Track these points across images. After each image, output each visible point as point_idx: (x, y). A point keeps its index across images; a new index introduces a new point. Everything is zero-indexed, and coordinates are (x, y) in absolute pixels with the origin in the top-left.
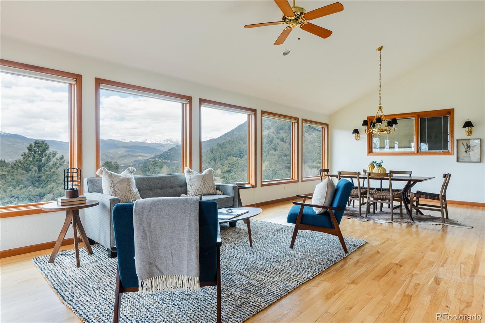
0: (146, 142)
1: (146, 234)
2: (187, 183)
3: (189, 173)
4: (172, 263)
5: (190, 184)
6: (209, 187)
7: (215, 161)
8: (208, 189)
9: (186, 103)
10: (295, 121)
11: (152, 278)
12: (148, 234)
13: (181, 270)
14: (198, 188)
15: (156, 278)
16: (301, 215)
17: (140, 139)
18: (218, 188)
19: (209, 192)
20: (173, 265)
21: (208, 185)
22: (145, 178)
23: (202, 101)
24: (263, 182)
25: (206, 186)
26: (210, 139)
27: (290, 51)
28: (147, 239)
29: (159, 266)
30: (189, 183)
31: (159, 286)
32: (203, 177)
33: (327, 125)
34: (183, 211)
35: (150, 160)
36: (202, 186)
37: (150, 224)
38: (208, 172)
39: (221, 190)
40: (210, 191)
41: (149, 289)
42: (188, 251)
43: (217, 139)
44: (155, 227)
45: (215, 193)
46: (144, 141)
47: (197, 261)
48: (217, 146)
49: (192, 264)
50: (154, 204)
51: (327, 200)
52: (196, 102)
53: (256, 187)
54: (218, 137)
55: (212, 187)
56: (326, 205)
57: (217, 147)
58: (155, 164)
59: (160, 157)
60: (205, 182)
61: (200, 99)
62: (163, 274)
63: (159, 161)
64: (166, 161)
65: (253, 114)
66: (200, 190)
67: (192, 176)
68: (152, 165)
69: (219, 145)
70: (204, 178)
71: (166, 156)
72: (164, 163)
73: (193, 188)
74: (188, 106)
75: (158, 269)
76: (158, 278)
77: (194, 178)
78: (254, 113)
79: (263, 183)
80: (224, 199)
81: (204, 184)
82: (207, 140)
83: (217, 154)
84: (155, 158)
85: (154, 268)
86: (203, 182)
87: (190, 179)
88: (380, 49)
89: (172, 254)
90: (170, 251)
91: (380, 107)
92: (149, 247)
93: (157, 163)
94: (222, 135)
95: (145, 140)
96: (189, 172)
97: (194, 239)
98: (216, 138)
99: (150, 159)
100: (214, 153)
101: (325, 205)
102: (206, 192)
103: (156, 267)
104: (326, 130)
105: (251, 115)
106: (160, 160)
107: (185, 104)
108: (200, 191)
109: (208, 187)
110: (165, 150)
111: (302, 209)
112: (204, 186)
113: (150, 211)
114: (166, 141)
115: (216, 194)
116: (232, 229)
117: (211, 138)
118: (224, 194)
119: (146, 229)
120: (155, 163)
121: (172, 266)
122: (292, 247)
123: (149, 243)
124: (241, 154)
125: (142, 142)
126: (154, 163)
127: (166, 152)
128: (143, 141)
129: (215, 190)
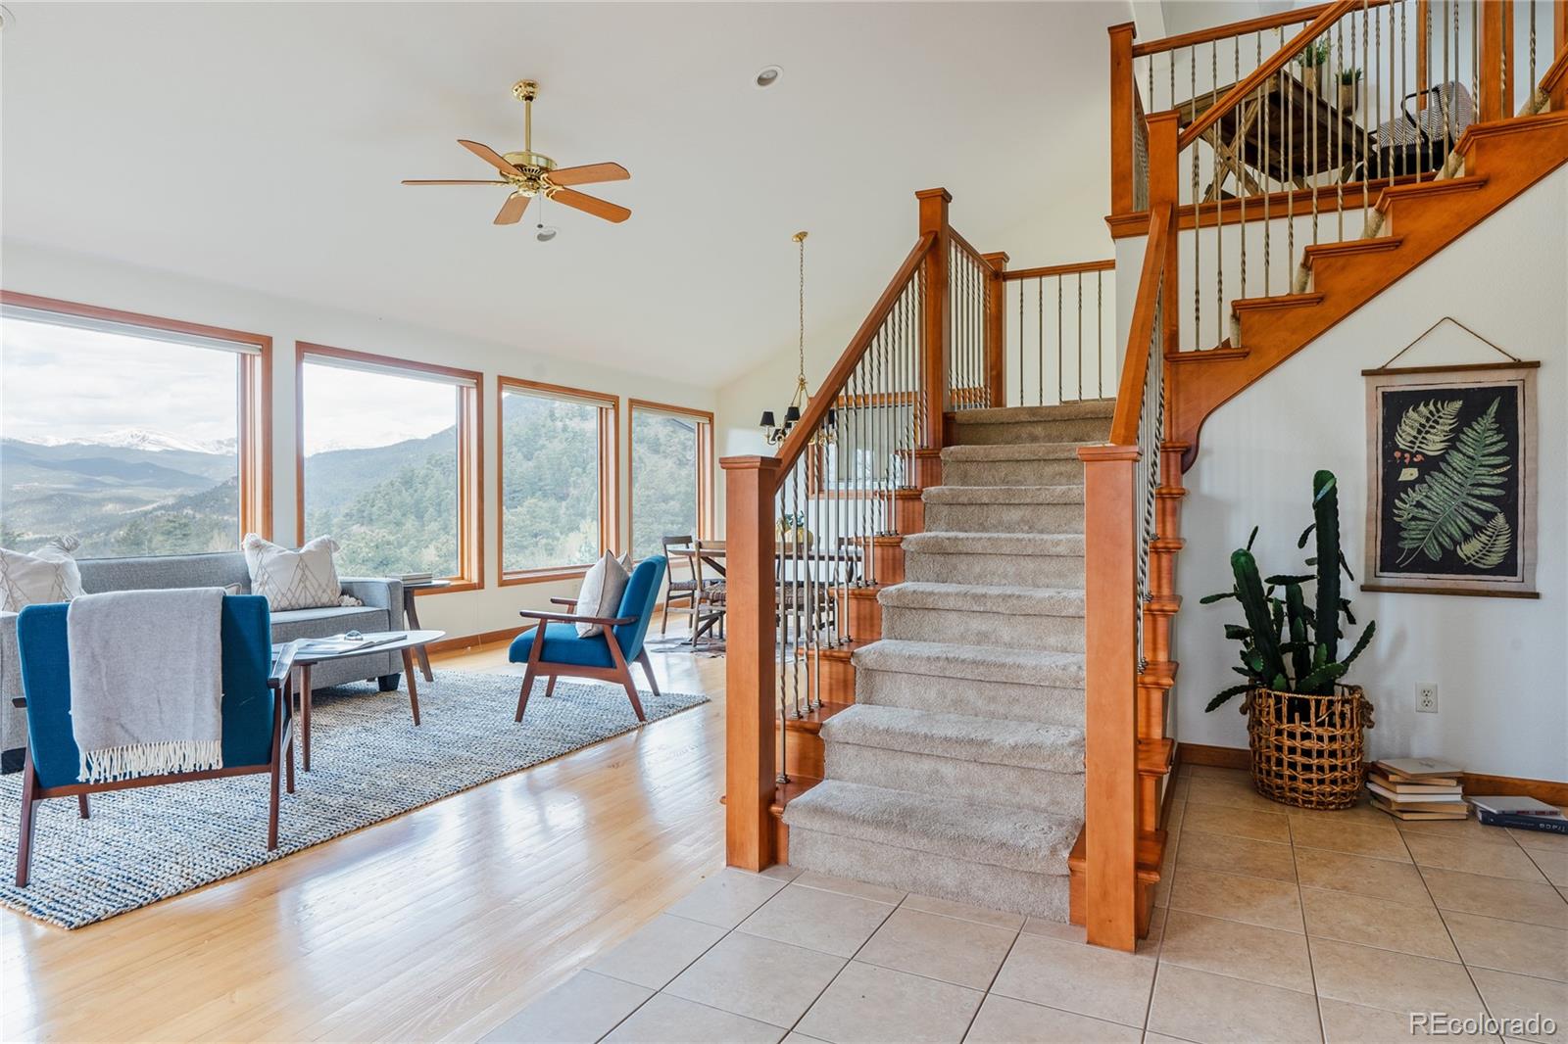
0: (141, 448)
1: (98, 662)
2: (252, 577)
3: (255, 552)
4: (161, 719)
5: (260, 580)
6: (320, 585)
7: (420, 516)
8: (314, 593)
9: (253, 353)
10: (607, 405)
11: (113, 750)
12: (101, 661)
13: (179, 732)
14: (284, 591)
15: (122, 749)
16: (541, 642)
17: (116, 436)
18: (347, 590)
19: (317, 600)
20: (162, 723)
21: (314, 581)
22: (112, 565)
23: (303, 348)
24: (505, 574)
25: (308, 583)
26: (402, 441)
27: (555, 233)
28: (100, 672)
29: (129, 726)
30: (256, 576)
31: (128, 766)
32: (301, 559)
33: (710, 417)
34: (186, 615)
35: (157, 516)
36: (296, 583)
37: (107, 642)
38: (316, 547)
39: (356, 594)
40: (320, 598)
41: (105, 772)
42: (195, 691)
43: (426, 440)
44: (119, 647)
45: (336, 603)
46: (132, 445)
47: (216, 710)
48: (429, 466)
49: (204, 716)
50: (118, 603)
51: (605, 605)
52: (284, 353)
53: (483, 588)
54: (434, 435)
55: (327, 585)
56: (604, 615)
57: (428, 468)
58: (178, 532)
59: (198, 502)
60: (307, 572)
61: (297, 342)
62: (138, 742)
63: (194, 518)
64: (226, 518)
65: (474, 386)
66: (289, 595)
67: (268, 557)
68: (163, 533)
69: (433, 462)
70: (302, 563)
71: (227, 500)
72: (217, 524)
73: (268, 592)
74: (258, 361)
75: (127, 731)
76: (127, 750)
77: (273, 563)
78: (477, 384)
79: (505, 578)
80: (360, 616)
81: (303, 579)
82: (391, 444)
83: (428, 494)
84: (179, 505)
85: (118, 728)
86: (299, 572)
87: (261, 566)
88: (801, 236)
89: (159, 701)
90: (154, 695)
91: (802, 380)
92: (105, 688)
93: (186, 525)
94: (447, 427)
95: (136, 441)
96: (258, 547)
97: (210, 669)
98: (425, 437)
99: (159, 513)
100: (416, 491)
101: (600, 616)
102: (310, 601)
103: (122, 727)
104: (707, 428)
105: (468, 388)
106: (198, 516)
107: (248, 357)
108: (290, 598)
109: (316, 586)
110: (219, 480)
111: (542, 628)
112: (302, 585)
113: (107, 616)
114: (226, 445)
115: (340, 606)
116: (385, 695)
117: (407, 438)
118: (364, 605)
119: (98, 651)
120: (177, 525)
121: (159, 725)
122: (519, 718)
123: (104, 680)
124: (515, 492)
125: (122, 448)
126: (172, 524)
127: (224, 484)
128: (125, 444)
129: (338, 594)
